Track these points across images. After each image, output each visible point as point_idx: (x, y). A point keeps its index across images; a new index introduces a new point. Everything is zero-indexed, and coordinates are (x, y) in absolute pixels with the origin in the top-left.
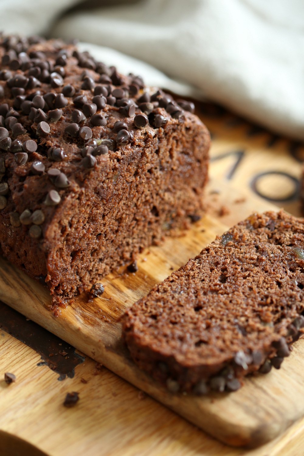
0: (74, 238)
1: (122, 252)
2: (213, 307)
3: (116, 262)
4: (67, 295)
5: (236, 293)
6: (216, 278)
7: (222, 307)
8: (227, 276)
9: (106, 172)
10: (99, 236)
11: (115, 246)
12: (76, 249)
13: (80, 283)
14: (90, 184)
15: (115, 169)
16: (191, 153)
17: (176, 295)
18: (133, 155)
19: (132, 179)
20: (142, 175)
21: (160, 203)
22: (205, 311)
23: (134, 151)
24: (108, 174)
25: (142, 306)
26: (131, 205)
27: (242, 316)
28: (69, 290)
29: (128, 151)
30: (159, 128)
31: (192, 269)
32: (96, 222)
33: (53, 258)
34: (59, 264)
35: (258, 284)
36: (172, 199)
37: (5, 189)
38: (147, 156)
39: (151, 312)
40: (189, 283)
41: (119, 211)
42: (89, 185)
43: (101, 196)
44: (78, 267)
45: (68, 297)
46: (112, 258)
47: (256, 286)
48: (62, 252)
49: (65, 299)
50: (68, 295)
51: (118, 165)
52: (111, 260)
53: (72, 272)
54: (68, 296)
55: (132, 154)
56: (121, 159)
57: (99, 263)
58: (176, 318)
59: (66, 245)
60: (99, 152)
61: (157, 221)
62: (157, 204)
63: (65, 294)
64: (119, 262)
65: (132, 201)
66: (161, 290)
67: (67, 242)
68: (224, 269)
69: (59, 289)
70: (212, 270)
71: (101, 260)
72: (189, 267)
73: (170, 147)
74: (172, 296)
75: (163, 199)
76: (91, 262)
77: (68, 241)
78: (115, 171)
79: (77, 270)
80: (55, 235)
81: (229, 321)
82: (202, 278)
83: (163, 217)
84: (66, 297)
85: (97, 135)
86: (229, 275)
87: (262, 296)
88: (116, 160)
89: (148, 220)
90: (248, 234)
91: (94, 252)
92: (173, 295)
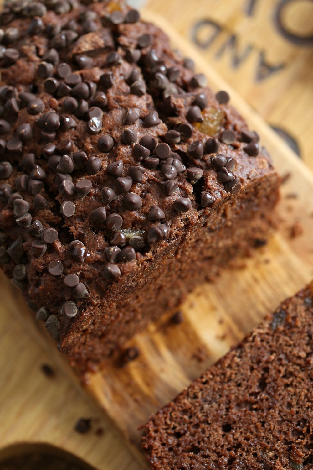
2: (242, 430)
5: (271, 411)
6: (254, 384)
7: (252, 433)
8: (267, 381)
17: (206, 406)
22: (233, 434)
23: (170, 245)
24: (136, 276)
25: (165, 418)
27: (271, 450)
29: (162, 248)
30: (204, 208)
31: (230, 366)
35: (299, 399)
37: (23, 277)
39: (174, 428)
40: (223, 389)
47: (296, 401)
55: (167, 249)
56: (153, 258)
58: (199, 443)
60: (124, 259)
66: (191, 395)
68: (266, 370)
70: (252, 369)
72: (228, 362)
74: (201, 407)
81: (255, 455)
82: (239, 382)
85: (128, 224)
86: (270, 380)
87: (300, 419)
88: (145, 262)
90: (303, 314)
92: (202, 405)
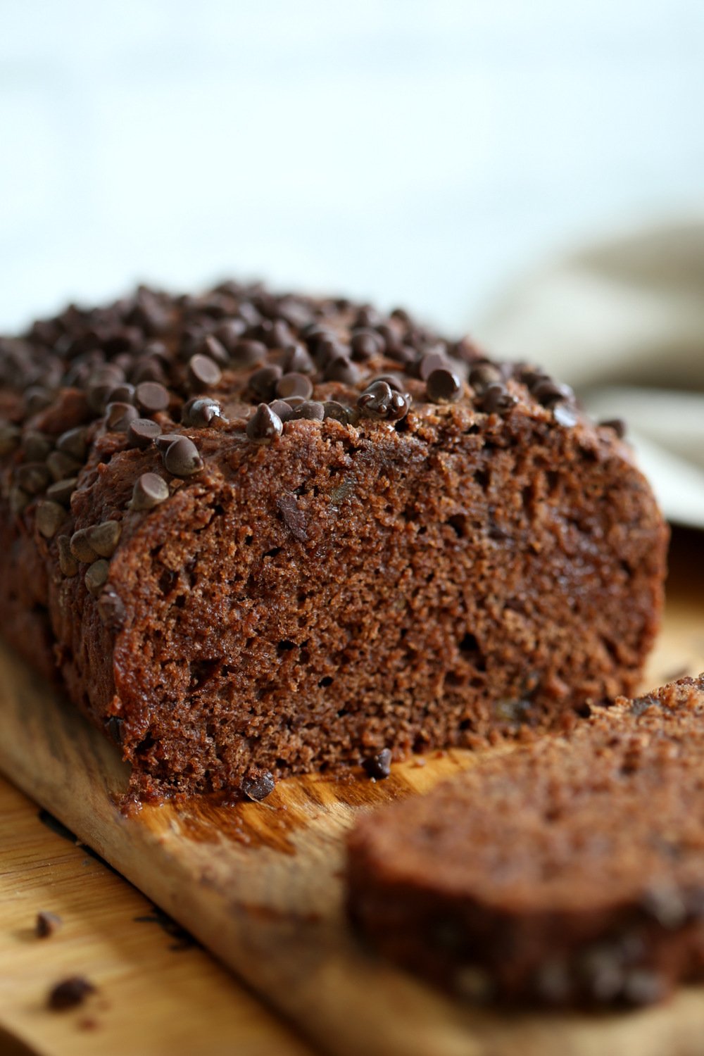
0: (202, 618)
1: (361, 729)
3: (339, 748)
4: (173, 780)
9: (306, 464)
10: (285, 648)
11: (337, 701)
12: (208, 653)
13: (219, 761)
14: (256, 480)
15: (337, 467)
16: (598, 532)
18: (396, 449)
19: (395, 522)
20: (431, 527)
21: (488, 632)
23: (402, 441)
24: (314, 473)
26: (390, 597)
28: (178, 768)
29: (383, 435)
30: (489, 413)
32: (275, 603)
33: (130, 648)
34: (148, 675)
36: (528, 637)
38: (445, 473)
41: (352, 600)
42: (252, 482)
43: (289, 528)
44: (212, 711)
45: (175, 787)
46: (326, 731)
48: (161, 645)
49: (166, 791)
50: (177, 781)
51: (346, 459)
52: (324, 737)
53: (192, 718)
54: (175, 784)
55: (393, 447)
56: (358, 449)
57: (283, 730)
59: (174, 630)
61: (476, 683)
62: (479, 629)
63: (164, 772)
64: (345, 751)
65: (395, 590)
67: (177, 624)
69: (148, 753)
71: (288, 723)
73: (523, 480)
75: (499, 625)
76: (253, 712)
77: (181, 622)
78: (337, 474)
79: (208, 719)
80: (139, 584)
83: (498, 677)
84: (169, 784)
88: (340, 444)
89: (448, 666)
91: (267, 689)
